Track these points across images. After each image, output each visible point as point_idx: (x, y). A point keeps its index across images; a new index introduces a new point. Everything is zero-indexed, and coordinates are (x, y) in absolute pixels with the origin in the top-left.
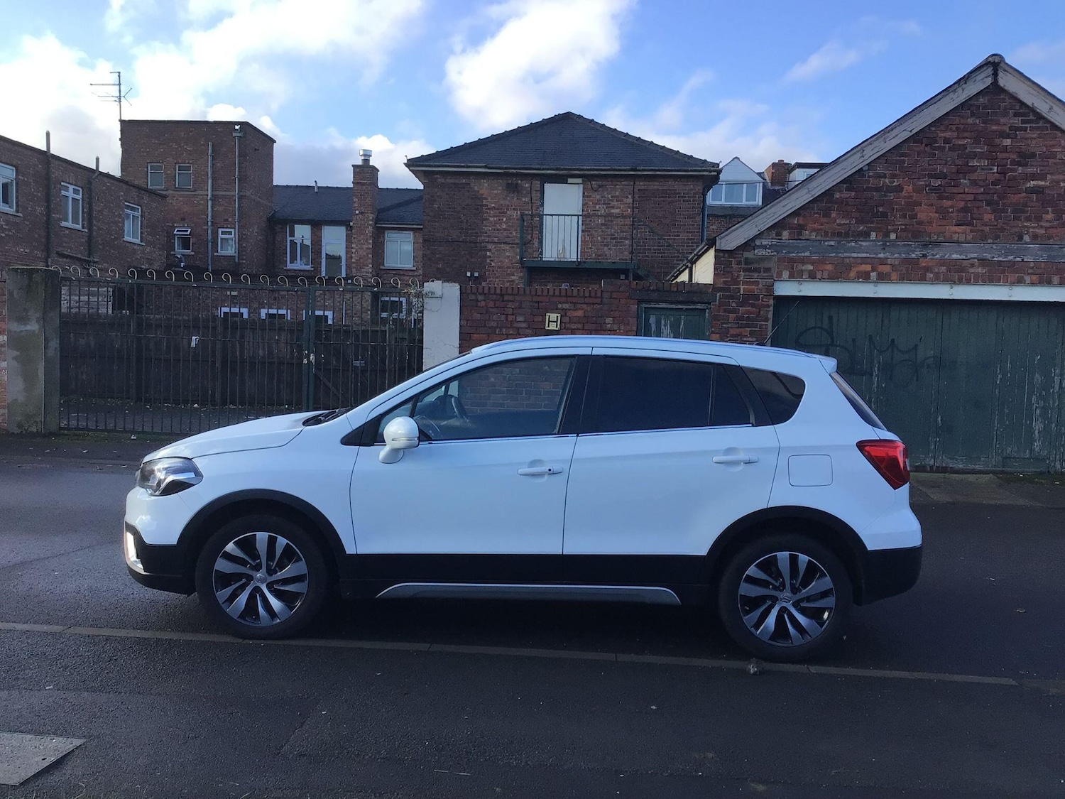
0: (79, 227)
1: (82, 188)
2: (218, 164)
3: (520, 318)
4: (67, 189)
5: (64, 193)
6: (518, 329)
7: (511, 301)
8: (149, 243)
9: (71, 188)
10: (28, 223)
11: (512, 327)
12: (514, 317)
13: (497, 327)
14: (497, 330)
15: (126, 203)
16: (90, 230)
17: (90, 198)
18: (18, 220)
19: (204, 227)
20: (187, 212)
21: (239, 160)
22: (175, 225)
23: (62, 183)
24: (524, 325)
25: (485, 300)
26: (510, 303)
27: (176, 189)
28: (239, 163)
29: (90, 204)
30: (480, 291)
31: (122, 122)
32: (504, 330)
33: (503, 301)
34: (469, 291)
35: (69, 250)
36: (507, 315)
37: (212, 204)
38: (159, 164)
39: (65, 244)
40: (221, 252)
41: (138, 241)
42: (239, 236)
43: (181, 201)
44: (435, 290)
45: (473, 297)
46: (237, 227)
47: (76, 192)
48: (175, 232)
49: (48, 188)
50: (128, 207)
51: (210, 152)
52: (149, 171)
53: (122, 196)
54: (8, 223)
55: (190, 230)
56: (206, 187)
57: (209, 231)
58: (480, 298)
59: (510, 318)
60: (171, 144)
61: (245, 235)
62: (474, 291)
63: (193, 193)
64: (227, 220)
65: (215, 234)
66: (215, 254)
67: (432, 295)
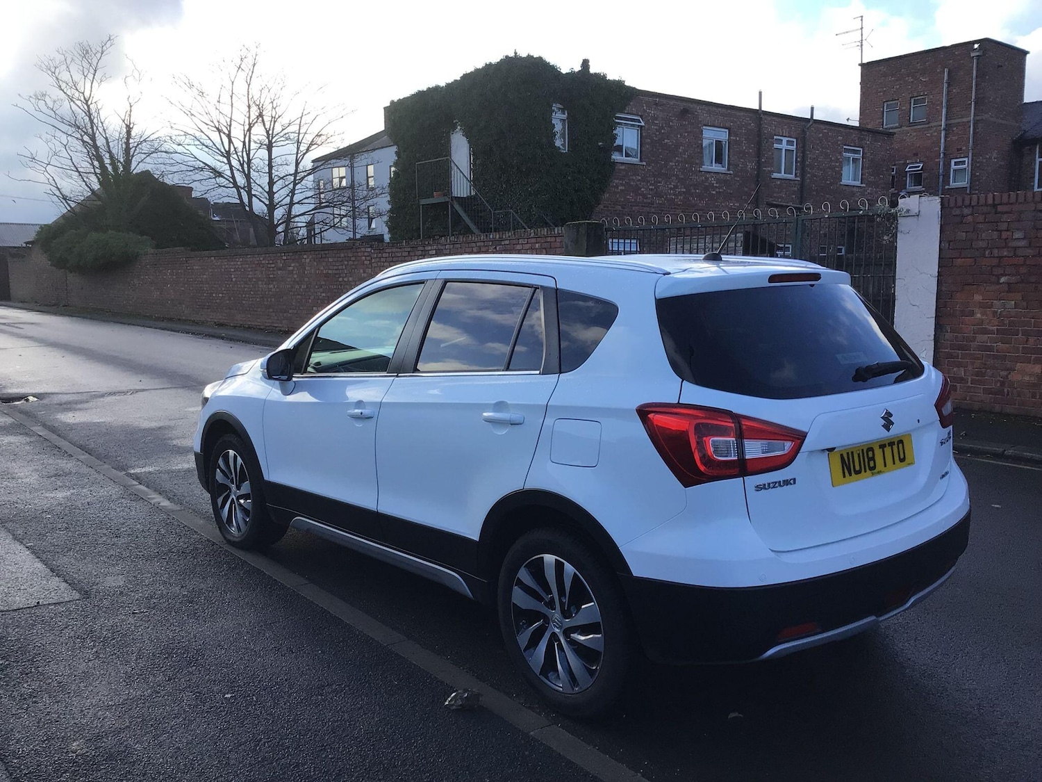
0: (792, 177)
1: (796, 138)
2: (954, 91)
3: (1018, 235)
4: (780, 142)
5: (776, 146)
6: (1015, 248)
7: (1006, 213)
8: (869, 184)
9: (785, 140)
10: (738, 179)
11: (1006, 246)
12: (1008, 233)
13: (987, 248)
14: (987, 253)
15: (844, 147)
16: (803, 176)
17: (804, 147)
18: (728, 178)
19: (936, 160)
20: (919, 147)
21: (976, 82)
22: (908, 162)
23: (775, 137)
24: (1022, 243)
25: (972, 214)
26: (1005, 216)
27: (911, 125)
28: (976, 85)
29: (804, 152)
30: (967, 202)
31: (862, 65)
32: (996, 251)
33: (996, 213)
34: (952, 204)
35: (780, 200)
36: (1001, 231)
37: (946, 134)
38: (894, 102)
39: (775, 195)
40: (953, 185)
41: (858, 183)
42: (972, 165)
43: (914, 136)
44: (911, 207)
45: (958, 212)
46: (970, 155)
47: (789, 143)
48: (907, 170)
49: (759, 144)
50: (847, 151)
51: (946, 78)
52: (885, 110)
53: (840, 141)
54: (718, 181)
55: (922, 165)
56: (940, 117)
57: (941, 163)
58: (966, 211)
59: (1004, 235)
60: (907, 78)
61: (978, 162)
62: (960, 203)
63: (927, 126)
64: (961, 149)
65: (947, 166)
66: (947, 187)
67: (908, 214)
